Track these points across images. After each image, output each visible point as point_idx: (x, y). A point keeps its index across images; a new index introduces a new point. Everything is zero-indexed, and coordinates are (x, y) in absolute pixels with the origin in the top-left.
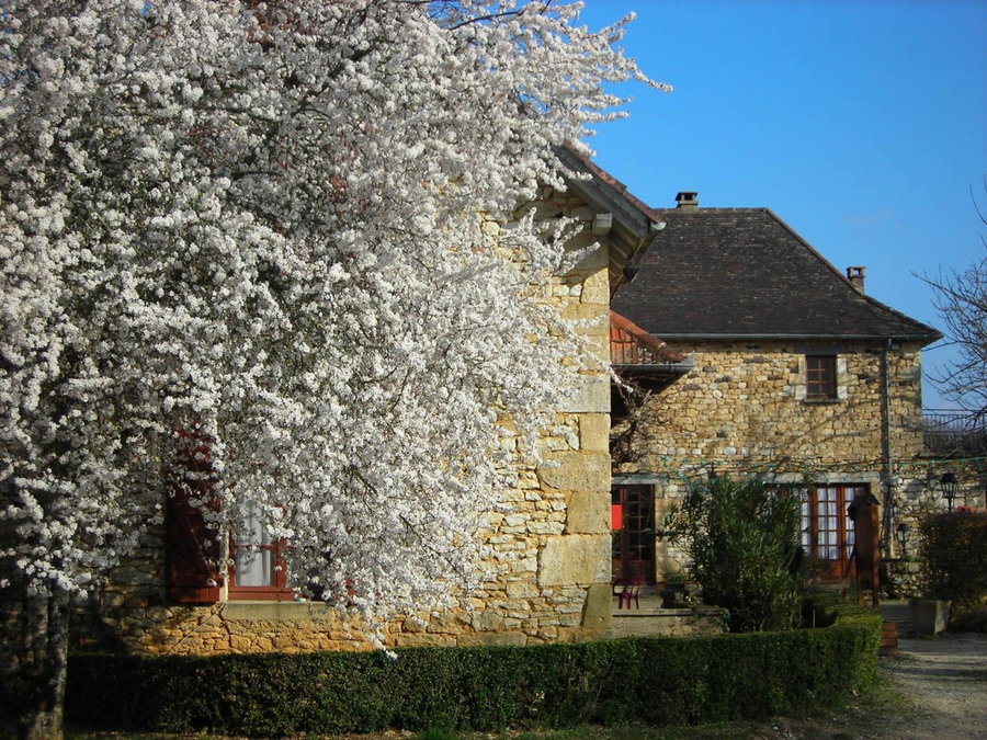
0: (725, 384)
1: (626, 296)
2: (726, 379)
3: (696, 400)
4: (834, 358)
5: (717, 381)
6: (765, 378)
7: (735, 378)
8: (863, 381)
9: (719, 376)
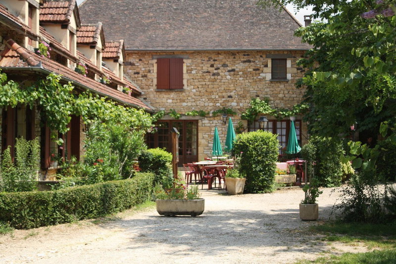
0: (232, 73)
1: (190, 31)
2: (233, 70)
3: (218, 81)
4: (286, 60)
5: (229, 71)
6: (251, 70)
7: (237, 69)
8: (299, 71)
9: (229, 69)
